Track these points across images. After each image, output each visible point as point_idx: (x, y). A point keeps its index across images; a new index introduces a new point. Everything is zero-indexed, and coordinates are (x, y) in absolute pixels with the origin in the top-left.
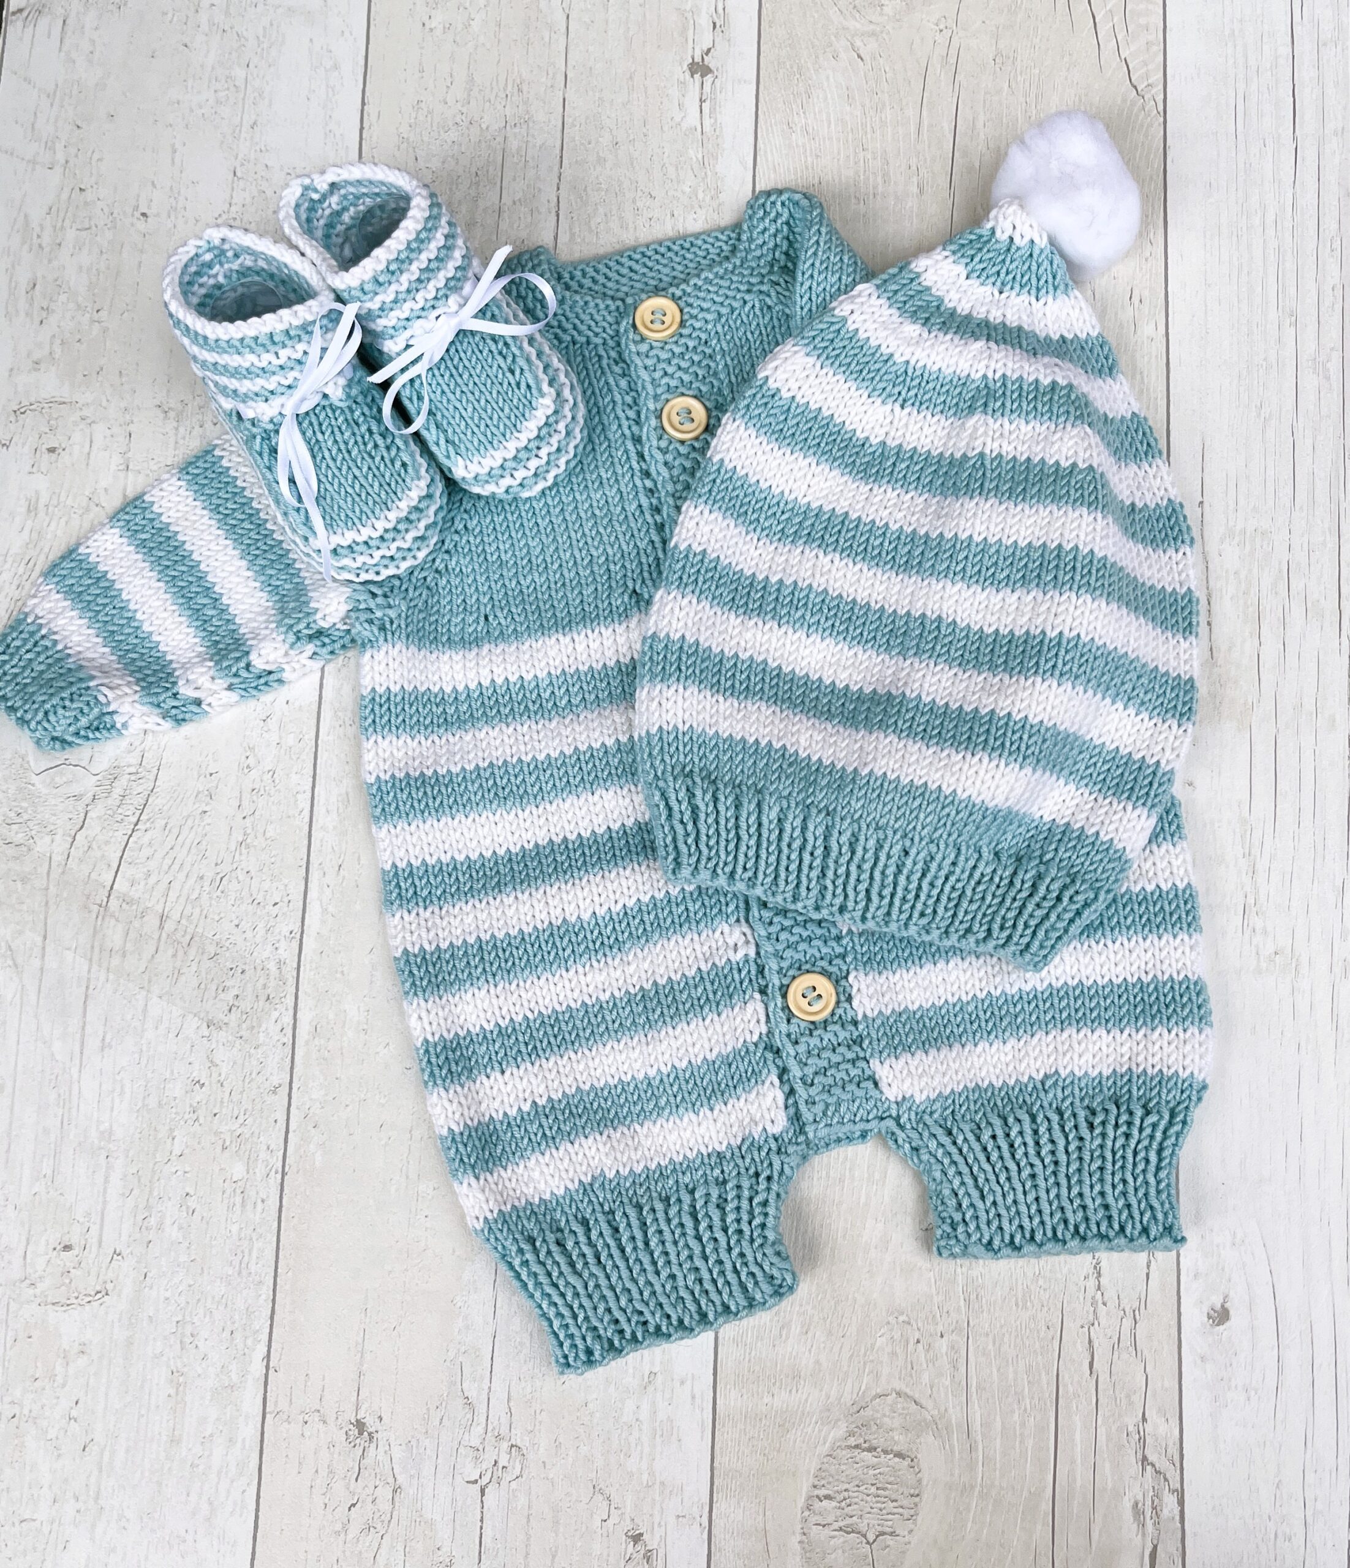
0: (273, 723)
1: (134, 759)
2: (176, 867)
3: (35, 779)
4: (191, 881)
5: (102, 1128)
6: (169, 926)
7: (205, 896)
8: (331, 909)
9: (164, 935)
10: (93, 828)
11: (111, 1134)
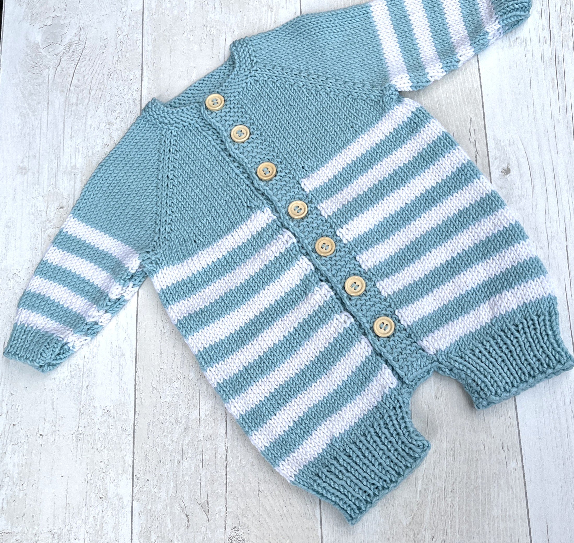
0: (126, 19)
1: (77, 39)
2: (94, 72)
3: (42, 51)
4: (100, 76)
5: (72, 165)
6: (93, 92)
7: (105, 81)
8: (151, 78)
9: (91, 95)
10: (64, 64)
11: (75, 166)
